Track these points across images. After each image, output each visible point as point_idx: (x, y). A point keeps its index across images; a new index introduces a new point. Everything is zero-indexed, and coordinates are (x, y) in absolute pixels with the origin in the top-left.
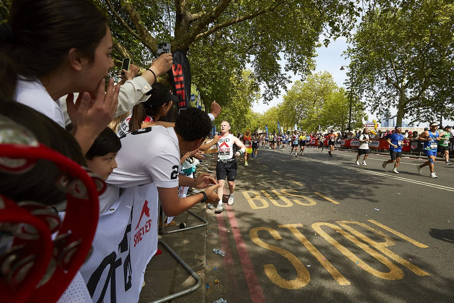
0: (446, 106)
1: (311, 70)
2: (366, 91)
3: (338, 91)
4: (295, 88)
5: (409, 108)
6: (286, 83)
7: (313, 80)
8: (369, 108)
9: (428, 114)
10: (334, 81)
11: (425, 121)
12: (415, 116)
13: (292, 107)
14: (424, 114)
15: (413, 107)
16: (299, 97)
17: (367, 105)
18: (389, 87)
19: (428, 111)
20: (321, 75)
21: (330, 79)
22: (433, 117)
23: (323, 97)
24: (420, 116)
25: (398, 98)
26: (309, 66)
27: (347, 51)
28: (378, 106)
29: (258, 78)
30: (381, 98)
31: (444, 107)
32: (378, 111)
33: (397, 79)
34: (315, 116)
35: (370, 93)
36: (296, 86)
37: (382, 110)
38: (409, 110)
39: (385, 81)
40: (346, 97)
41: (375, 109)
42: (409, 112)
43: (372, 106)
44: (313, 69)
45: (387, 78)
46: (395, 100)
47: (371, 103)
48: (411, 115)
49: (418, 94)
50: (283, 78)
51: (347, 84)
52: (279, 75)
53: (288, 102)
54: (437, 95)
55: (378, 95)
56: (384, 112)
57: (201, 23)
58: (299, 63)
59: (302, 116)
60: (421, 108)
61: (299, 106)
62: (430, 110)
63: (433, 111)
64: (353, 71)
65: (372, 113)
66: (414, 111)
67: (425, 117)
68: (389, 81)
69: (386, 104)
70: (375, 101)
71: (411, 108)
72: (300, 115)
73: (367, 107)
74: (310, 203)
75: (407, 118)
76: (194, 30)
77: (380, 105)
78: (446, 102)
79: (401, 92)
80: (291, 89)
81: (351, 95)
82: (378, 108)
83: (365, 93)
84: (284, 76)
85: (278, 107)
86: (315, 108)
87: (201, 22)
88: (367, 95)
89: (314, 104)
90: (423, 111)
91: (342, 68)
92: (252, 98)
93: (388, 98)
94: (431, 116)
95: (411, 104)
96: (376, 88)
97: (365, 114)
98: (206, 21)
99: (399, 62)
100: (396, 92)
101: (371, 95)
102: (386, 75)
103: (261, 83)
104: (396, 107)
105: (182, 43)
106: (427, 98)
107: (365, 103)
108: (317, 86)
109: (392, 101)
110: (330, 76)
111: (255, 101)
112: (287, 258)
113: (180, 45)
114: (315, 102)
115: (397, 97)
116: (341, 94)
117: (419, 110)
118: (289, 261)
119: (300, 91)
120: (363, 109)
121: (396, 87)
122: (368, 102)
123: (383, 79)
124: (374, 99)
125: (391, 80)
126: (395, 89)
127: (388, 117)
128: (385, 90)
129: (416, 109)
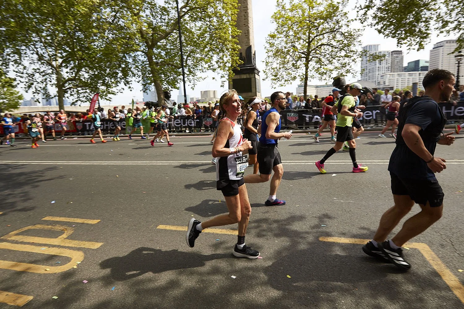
2: (13, 65)
5: (68, 89)
8: (22, 85)
9: (87, 94)
11: (86, 102)
12: (76, 96)
14: (83, 95)
17: (19, 82)
18: (42, 63)
19: (86, 92)
24: (80, 96)
25: (54, 76)
28: (32, 84)
30: (34, 75)
31: (99, 89)
32: (34, 90)
33: (49, 56)
35: (19, 68)
37: (39, 89)
39: (35, 57)
41: (29, 87)
42: (69, 92)
43: (25, 83)
45: (37, 54)
46: (52, 79)
47: (22, 80)
48: (71, 95)
49: (74, 75)
54: (91, 78)
55: (30, 71)
56: (42, 91)
60: (79, 89)
62: (88, 91)
63: (91, 92)
65: (27, 92)
66: (73, 91)
68: (41, 58)
69: (42, 83)
70: (27, 77)
71: (70, 88)
73: (18, 84)
75: (68, 98)
77: (35, 83)
78: (99, 85)
79: (57, 70)
82: (33, 86)
88: (16, 70)
90: (82, 91)
93: (43, 76)
95: (69, 84)
96: (26, 62)
97: (18, 93)
99: (48, 38)
100: (51, 70)
101: (22, 71)
102: (35, 50)
104: (54, 86)
106: (83, 80)
107: (15, 80)
109: (48, 79)
115: (52, 75)
117: (78, 91)
120: (13, 87)
121: (50, 65)
122: (18, 78)
123: (32, 54)
124: (25, 75)
125: (42, 56)
126: (50, 67)
127: (48, 97)
128: (37, 66)
129: (75, 90)
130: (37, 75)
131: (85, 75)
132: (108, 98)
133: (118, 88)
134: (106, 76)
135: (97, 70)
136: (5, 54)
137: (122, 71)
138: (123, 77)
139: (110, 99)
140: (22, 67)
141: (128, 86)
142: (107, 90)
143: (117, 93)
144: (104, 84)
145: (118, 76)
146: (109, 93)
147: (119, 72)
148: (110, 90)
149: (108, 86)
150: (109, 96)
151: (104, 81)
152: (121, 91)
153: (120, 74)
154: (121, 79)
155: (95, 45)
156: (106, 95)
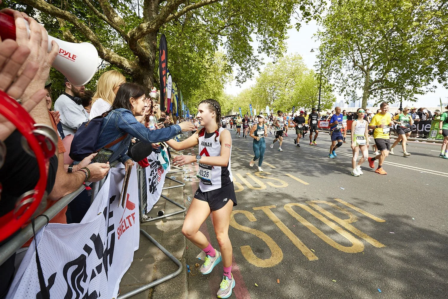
0: (406, 88)
1: (282, 53)
2: (334, 73)
3: (309, 73)
4: (267, 70)
5: (373, 90)
6: (259, 65)
7: (284, 62)
8: (338, 89)
9: (390, 95)
10: (305, 63)
12: (379, 97)
13: (264, 89)
14: (387, 96)
15: (376, 89)
16: (271, 78)
17: (336, 87)
18: (356, 69)
19: (390, 93)
20: (292, 57)
21: (301, 61)
22: (394, 98)
23: (294, 79)
24: (383, 97)
25: (363, 80)
26: (281, 48)
27: (317, 34)
28: (345, 88)
29: (231, 60)
30: (348, 80)
31: (404, 88)
32: (345, 93)
33: (363, 61)
34: (286, 98)
35: (338, 75)
36: (268, 68)
37: (349, 92)
38: (373, 91)
39: (352, 64)
40: (315, 78)
41: (342, 90)
42: (374, 94)
43: (340, 87)
44: (284, 52)
45: (354, 61)
46: (361, 82)
47: (339, 85)
48: (375, 96)
49: (382, 76)
50: (256, 60)
51: (317, 67)
52: (251, 57)
53: (261, 84)
54: (399, 78)
55: (345, 78)
56: (351, 94)
57: (172, 5)
58: (271, 45)
59: (274, 98)
60: (383, 90)
61: (271, 88)
62: (392, 91)
63: (395, 93)
64: (322, 54)
65: (340, 95)
66: (378, 92)
67: (387, 98)
68: (355, 63)
69: (353, 86)
72: (273, 97)
74: (282, 185)
75: (372, 99)
76: (164, 12)
77: (347, 87)
78: (405, 84)
79: (366, 74)
80: (264, 71)
81: (320, 77)
82: (345, 90)
83: (333, 75)
84: (257, 58)
85: (251, 89)
86: (287, 90)
87: (171, 3)
88: (336, 77)
89: (286, 85)
90: (386, 92)
91: (312, 51)
92: (225, 80)
93: (355, 80)
94: (392, 97)
95: (375, 86)
97: (333, 96)
98: (176, 2)
99: (365, 45)
100: (362, 74)
101: (339, 77)
102: (353, 58)
103: (234, 65)
104: (361, 89)
105: (152, 25)
106: (390, 81)
107: (334, 85)
108: (288, 68)
109: (358, 83)
110: (301, 58)
111: (228, 83)
112: (262, 239)
113: (151, 27)
114: (286, 83)
115: (362, 79)
116: (311, 76)
117: (382, 92)
118: (264, 242)
119: (272, 73)
120: (331, 91)
121: (362, 69)
122: (336, 84)
123: (349, 62)
124: (342, 81)
125: (357, 62)
126: (361, 72)
127: (354, 98)
128: (352, 72)
129: (380, 91)
130: (350, 80)
131: (392, 75)
132: (413, 99)
133: (429, 86)
134: (416, 74)
135: (407, 68)
136: (331, 65)
137: (439, 66)
138: (439, 72)
139: (415, 100)
140: (340, 74)
141: (444, 82)
142: (413, 90)
143: (427, 92)
144: (411, 83)
145: (433, 72)
146: (416, 92)
147: (435, 67)
148: (418, 89)
149: (416, 84)
150: (415, 95)
151: (412, 79)
152: (432, 90)
153: (436, 70)
154: (435, 75)
155: (410, 41)
156: (412, 95)
